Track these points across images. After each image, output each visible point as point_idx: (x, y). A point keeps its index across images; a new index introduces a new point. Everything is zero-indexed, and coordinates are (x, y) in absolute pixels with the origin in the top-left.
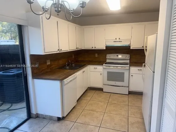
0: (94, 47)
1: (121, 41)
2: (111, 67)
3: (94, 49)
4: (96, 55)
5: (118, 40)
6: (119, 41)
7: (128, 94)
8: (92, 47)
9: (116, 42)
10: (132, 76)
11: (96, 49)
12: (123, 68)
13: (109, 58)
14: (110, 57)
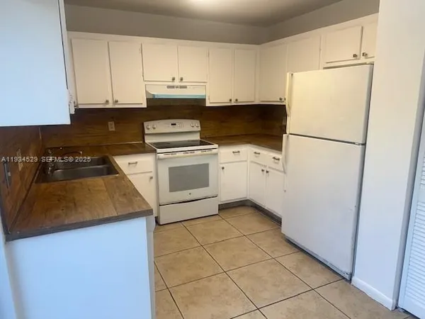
0: (111, 101)
1: (185, 87)
2: (178, 154)
3: (110, 106)
4: (112, 127)
5: (177, 83)
6: (181, 87)
7: (217, 213)
8: (107, 101)
9: (173, 87)
10: (223, 168)
11: (117, 106)
12: (207, 152)
13: (152, 131)
14: (157, 129)
